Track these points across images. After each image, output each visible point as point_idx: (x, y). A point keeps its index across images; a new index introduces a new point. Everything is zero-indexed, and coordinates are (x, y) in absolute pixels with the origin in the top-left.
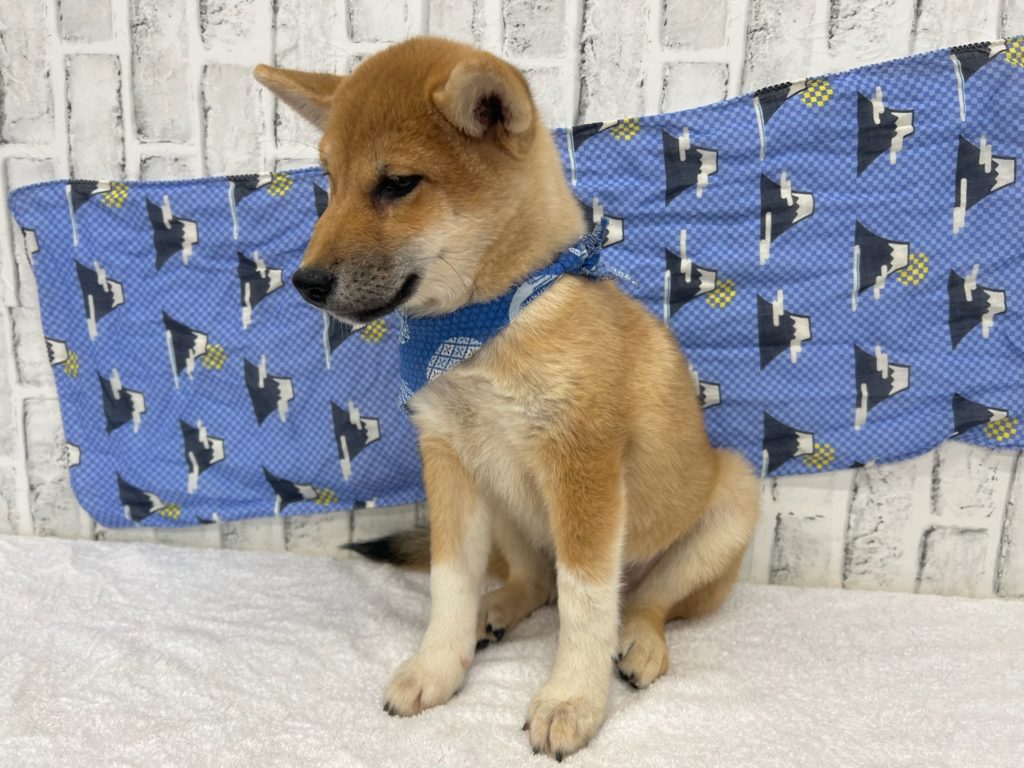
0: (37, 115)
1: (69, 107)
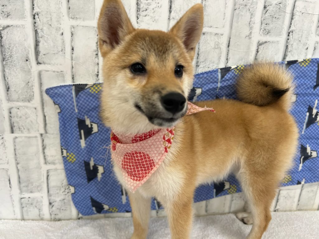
0: (56, 52)
1: (73, 49)
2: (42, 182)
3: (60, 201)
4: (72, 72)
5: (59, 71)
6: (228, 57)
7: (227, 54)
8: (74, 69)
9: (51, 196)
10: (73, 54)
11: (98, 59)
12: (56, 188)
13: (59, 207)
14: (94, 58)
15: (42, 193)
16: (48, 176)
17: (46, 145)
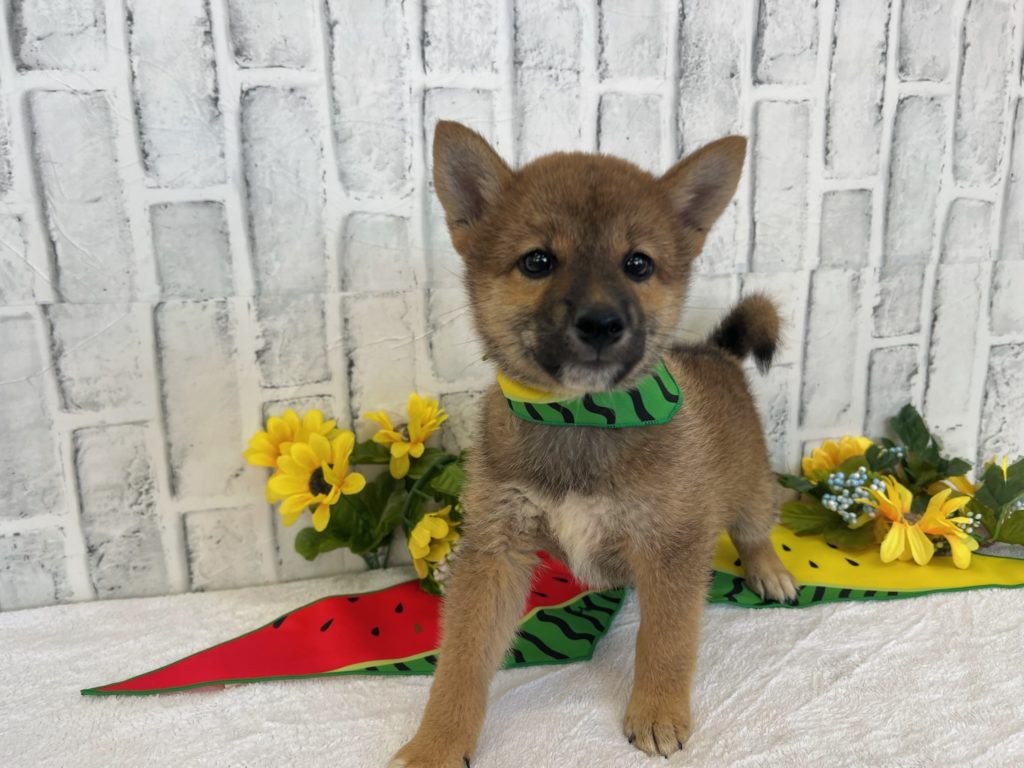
2: (58, 475)
3: (124, 536)
4: (133, 93)
5: (90, 89)
6: (604, 36)
7: (600, 27)
8: (137, 81)
9: (91, 522)
10: (131, 32)
11: (213, 47)
12: (108, 493)
13: (123, 560)
14: (200, 44)
15: (59, 515)
16: (76, 451)
17: (62, 343)
